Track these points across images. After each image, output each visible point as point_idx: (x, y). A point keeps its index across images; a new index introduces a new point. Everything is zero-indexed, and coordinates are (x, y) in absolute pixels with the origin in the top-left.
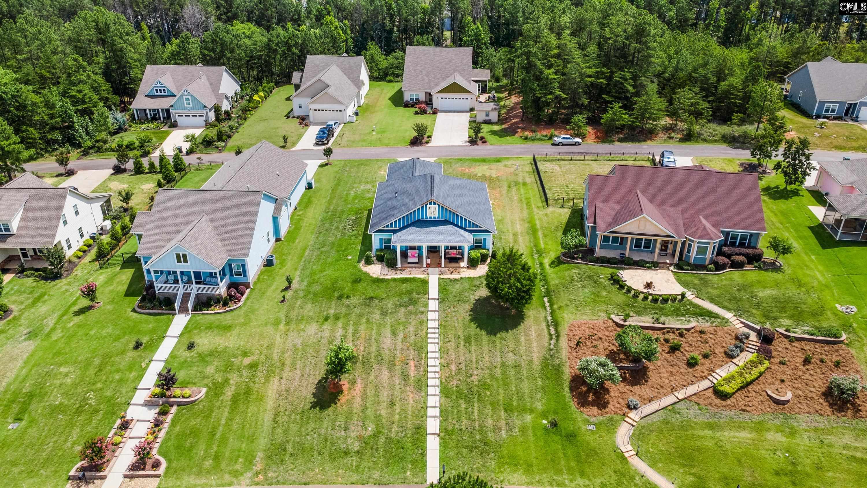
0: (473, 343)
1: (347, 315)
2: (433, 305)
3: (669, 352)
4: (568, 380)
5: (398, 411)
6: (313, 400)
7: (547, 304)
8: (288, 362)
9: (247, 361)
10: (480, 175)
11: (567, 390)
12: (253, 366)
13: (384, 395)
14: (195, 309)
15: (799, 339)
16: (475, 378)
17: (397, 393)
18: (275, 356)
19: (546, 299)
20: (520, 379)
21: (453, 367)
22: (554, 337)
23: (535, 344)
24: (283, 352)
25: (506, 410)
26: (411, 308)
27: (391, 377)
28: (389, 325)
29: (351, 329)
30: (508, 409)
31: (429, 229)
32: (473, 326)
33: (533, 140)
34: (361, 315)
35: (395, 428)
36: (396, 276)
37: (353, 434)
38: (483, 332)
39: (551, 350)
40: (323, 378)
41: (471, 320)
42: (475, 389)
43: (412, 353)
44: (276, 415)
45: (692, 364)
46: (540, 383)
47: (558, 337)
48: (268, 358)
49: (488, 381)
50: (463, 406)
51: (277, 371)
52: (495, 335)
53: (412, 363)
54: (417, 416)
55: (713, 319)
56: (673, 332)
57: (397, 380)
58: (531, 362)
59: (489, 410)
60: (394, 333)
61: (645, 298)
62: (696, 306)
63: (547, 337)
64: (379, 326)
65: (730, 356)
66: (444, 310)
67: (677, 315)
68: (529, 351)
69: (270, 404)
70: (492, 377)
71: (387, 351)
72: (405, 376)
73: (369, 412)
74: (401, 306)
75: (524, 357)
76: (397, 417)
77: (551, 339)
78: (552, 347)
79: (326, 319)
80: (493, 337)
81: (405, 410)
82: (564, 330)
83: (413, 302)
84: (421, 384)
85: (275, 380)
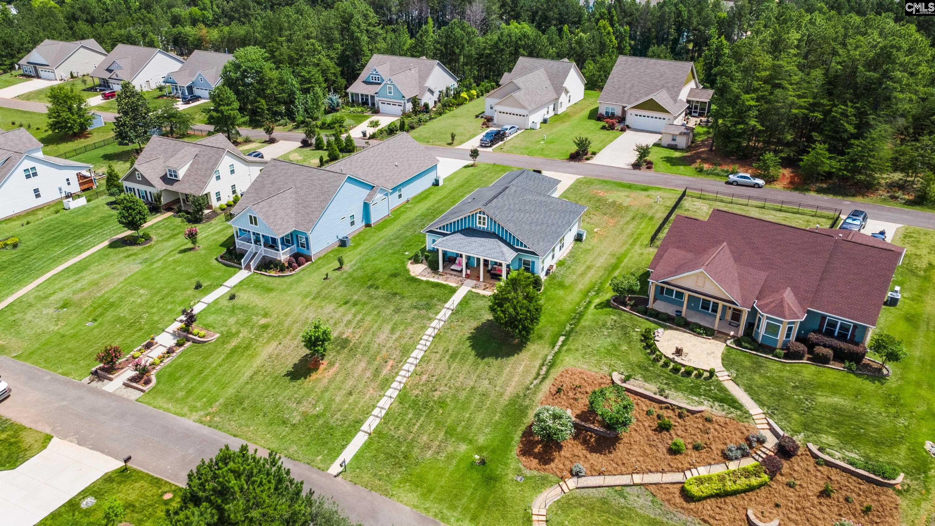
0: (457, 360)
1: (365, 303)
2: (444, 314)
3: (655, 430)
4: (527, 425)
5: (351, 401)
6: (291, 369)
7: (560, 343)
8: (293, 332)
9: (263, 321)
10: (610, 200)
11: (520, 433)
12: (265, 327)
13: (350, 383)
14: (258, 268)
15: (828, 464)
16: (437, 394)
17: (361, 386)
18: (286, 324)
19: (562, 338)
20: (479, 408)
21: (424, 377)
22: (540, 377)
23: (516, 379)
24: (295, 322)
25: (446, 432)
26: (423, 312)
27: (365, 369)
28: (392, 323)
29: (359, 317)
30: (450, 432)
31: (473, 239)
32: (468, 343)
33: (708, 174)
34: (376, 307)
35: (338, 416)
36: (432, 280)
37: (302, 409)
38: (473, 353)
39: (528, 389)
41: (469, 338)
42: (431, 404)
43: (396, 354)
44: (256, 373)
45: (674, 451)
46: (497, 418)
47: (544, 379)
48: (280, 323)
49: (448, 400)
50: (410, 416)
51: (281, 336)
52: (483, 358)
53: (390, 363)
54: (364, 411)
55: (732, 410)
56: (673, 410)
57: (368, 374)
58: (501, 395)
59: (431, 428)
60: (393, 331)
61: (666, 365)
62: (723, 389)
63: (534, 374)
64: (385, 320)
65: (726, 457)
66: (452, 322)
67: (691, 393)
68: (506, 384)
69: (257, 362)
70: (454, 397)
71: (376, 346)
72: (377, 372)
73: (327, 395)
74: (415, 307)
75: (497, 388)
76: (346, 406)
77: (535, 379)
78: (532, 386)
79: (346, 303)
80: (479, 360)
81: (356, 403)
82: (555, 373)
83: (428, 307)
84: (386, 384)
85: (274, 344)
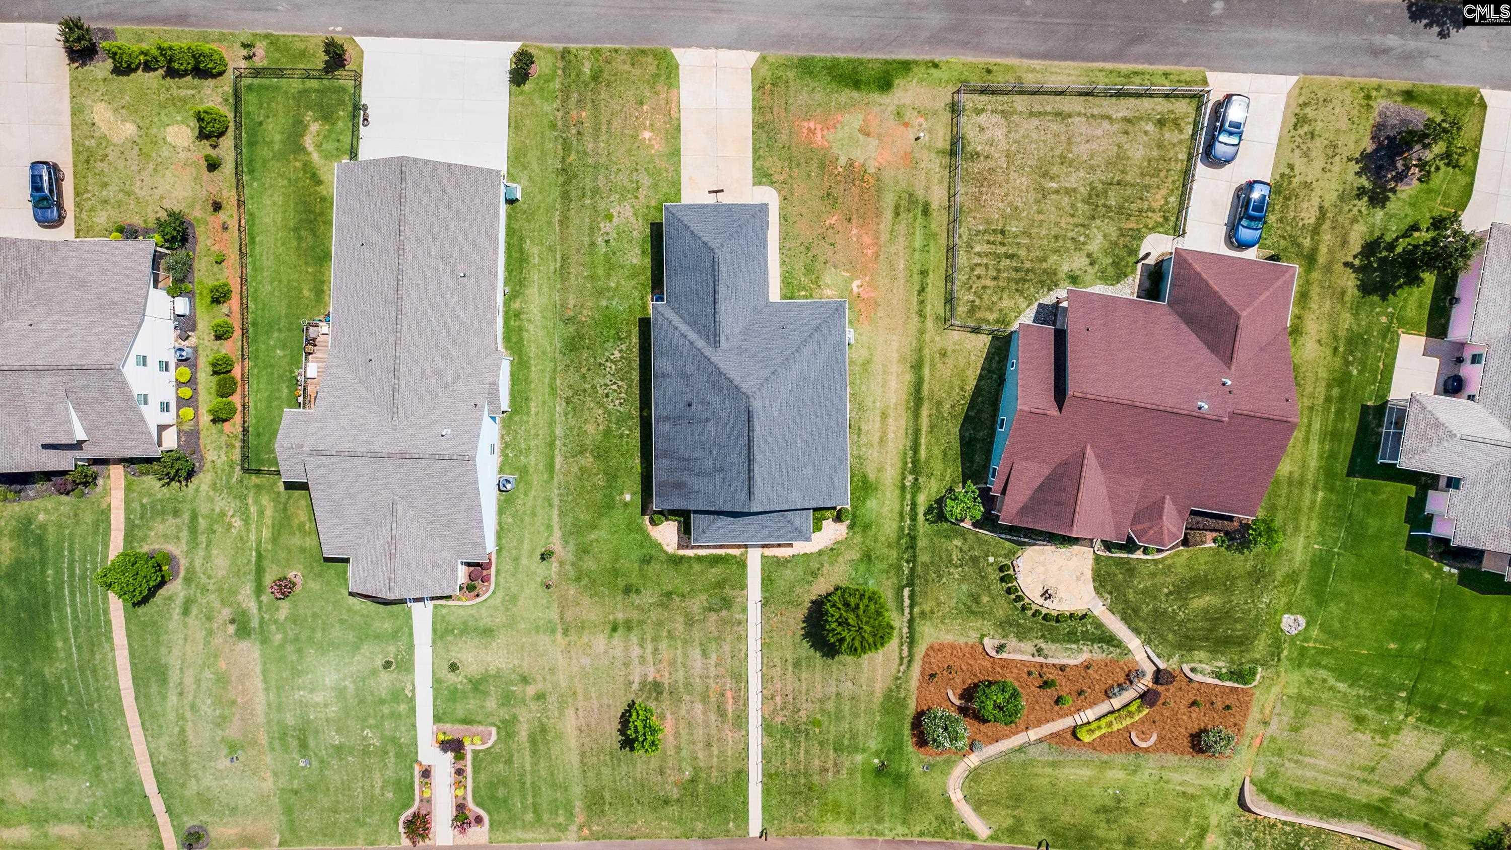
0: (804, 668)
1: (641, 623)
2: (754, 610)
3: (1040, 687)
4: (912, 716)
5: (716, 752)
6: (620, 738)
7: (907, 602)
8: (580, 691)
9: (531, 690)
10: (842, 160)
11: (907, 725)
12: (540, 697)
13: (699, 732)
16: (803, 713)
17: (714, 732)
18: (563, 684)
19: (906, 592)
20: (856, 715)
21: (778, 699)
22: (905, 661)
23: (880, 671)
24: (571, 678)
25: (835, 750)
26: (724, 613)
27: (705, 713)
28: (697, 642)
29: (650, 649)
30: (838, 748)
31: (746, 520)
32: (806, 645)
34: (659, 624)
35: (714, 773)
36: (702, 552)
37: (671, 780)
38: (818, 654)
39: (898, 678)
40: (626, 711)
41: (805, 636)
42: (803, 727)
43: (729, 683)
44: (583, 754)
46: (878, 718)
47: (910, 662)
48: (555, 686)
49: (819, 716)
50: (788, 746)
51: (570, 700)
52: (833, 658)
53: (729, 694)
54: (737, 758)
55: (1111, 649)
57: (713, 717)
58: (872, 693)
59: (816, 750)
60: (705, 654)
61: (1037, 613)
62: (1099, 625)
63: (897, 661)
64: (685, 642)
65: (1108, 694)
66: (769, 619)
67: (1069, 641)
68: (872, 680)
69: (573, 742)
70: (823, 711)
71: (698, 680)
72: (721, 712)
73: (684, 753)
74: (711, 609)
75: (864, 687)
76: (715, 759)
77: (901, 664)
78: (900, 675)
79: (614, 629)
80: (830, 661)
81: (722, 753)
82: (921, 649)
83: (727, 603)
84: (741, 721)
85: (570, 712)
